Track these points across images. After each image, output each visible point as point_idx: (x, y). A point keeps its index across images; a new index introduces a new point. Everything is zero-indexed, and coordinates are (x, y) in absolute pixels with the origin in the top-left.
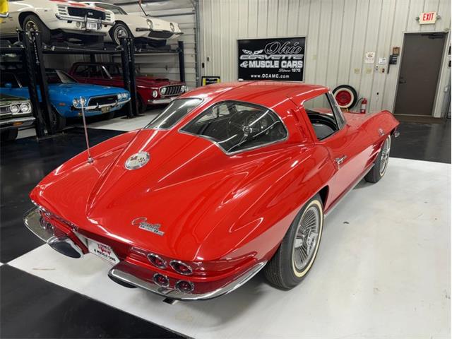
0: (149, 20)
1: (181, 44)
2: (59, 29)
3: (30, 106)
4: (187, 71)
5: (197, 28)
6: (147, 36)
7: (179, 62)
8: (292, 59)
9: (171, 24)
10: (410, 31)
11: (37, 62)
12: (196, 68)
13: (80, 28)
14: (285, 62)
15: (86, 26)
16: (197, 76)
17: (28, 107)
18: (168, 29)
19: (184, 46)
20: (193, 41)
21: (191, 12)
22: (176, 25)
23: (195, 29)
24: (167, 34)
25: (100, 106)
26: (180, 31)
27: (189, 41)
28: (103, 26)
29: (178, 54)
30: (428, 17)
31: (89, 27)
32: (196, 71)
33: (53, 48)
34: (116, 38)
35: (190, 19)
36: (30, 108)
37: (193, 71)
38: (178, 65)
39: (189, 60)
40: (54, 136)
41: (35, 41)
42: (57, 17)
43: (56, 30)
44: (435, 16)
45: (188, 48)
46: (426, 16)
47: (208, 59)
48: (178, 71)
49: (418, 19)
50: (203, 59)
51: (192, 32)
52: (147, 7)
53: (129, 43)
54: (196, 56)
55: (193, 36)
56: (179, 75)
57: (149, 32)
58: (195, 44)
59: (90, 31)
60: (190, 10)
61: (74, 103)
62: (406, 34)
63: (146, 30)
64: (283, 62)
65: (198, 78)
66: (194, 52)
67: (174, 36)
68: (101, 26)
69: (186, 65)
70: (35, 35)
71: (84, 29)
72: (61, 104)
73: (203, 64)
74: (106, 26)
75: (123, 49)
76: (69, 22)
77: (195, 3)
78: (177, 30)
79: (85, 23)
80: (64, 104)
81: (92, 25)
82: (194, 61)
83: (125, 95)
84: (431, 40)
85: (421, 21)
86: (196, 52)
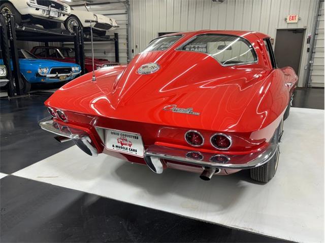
0: (95, 15)
1: (116, 35)
2: (29, 14)
3: (5, 70)
4: (121, 55)
5: (128, 25)
6: (93, 26)
7: (114, 48)
8: (198, 48)
9: (110, 19)
10: (280, 28)
11: (11, 38)
12: (128, 53)
13: (45, 15)
14: (193, 49)
15: (49, 13)
16: (128, 59)
17: (4, 71)
18: (109, 22)
19: (119, 37)
20: (125, 34)
21: (124, 12)
22: (114, 21)
23: (127, 25)
24: (108, 26)
25: (59, 75)
26: (117, 25)
27: (122, 33)
28: (62, 15)
29: (114, 42)
30: (293, 18)
31: (52, 14)
32: (128, 55)
33: (24, 29)
34: (69, 27)
35: (123, 18)
36: (5, 72)
37: (125, 55)
38: (114, 50)
39: (122, 47)
40: (22, 96)
41: (10, 22)
42: (28, 4)
43: (26, 15)
44: (297, 18)
45: (122, 38)
46: (291, 17)
47: (137, 46)
48: (114, 55)
49: (286, 19)
50: (133, 46)
51: (125, 27)
52: (90, 8)
53: (80, 30)
54: (128, 44)
55: (126, 30)
56: (115, 58)
57: (95, 23)
58: (127, 36)
59: (52, 18)
60: (124, 11)
61: (39, 71)
62: (278, 30)
63: (93, 21)
64: (192, 49)
65: (129, 60)
66: (126, 42)
67: (112, 29)
68: (60, 15)
69: (120, 51)
70: (10, 17)
71: (48, 16)
72: (28, 72)
73: (133, 50)
74: (64, 15)
75: (75, 34)
76: (37, 9)
77: (127, 6)
78: (114, 24)
79: (49, 11)
80: (31, 72)
81: (54, 13)
82: (126, 48)
83: (77, 69)
84: (295, 34)
85: (288, 21)
86: (127, 41)
